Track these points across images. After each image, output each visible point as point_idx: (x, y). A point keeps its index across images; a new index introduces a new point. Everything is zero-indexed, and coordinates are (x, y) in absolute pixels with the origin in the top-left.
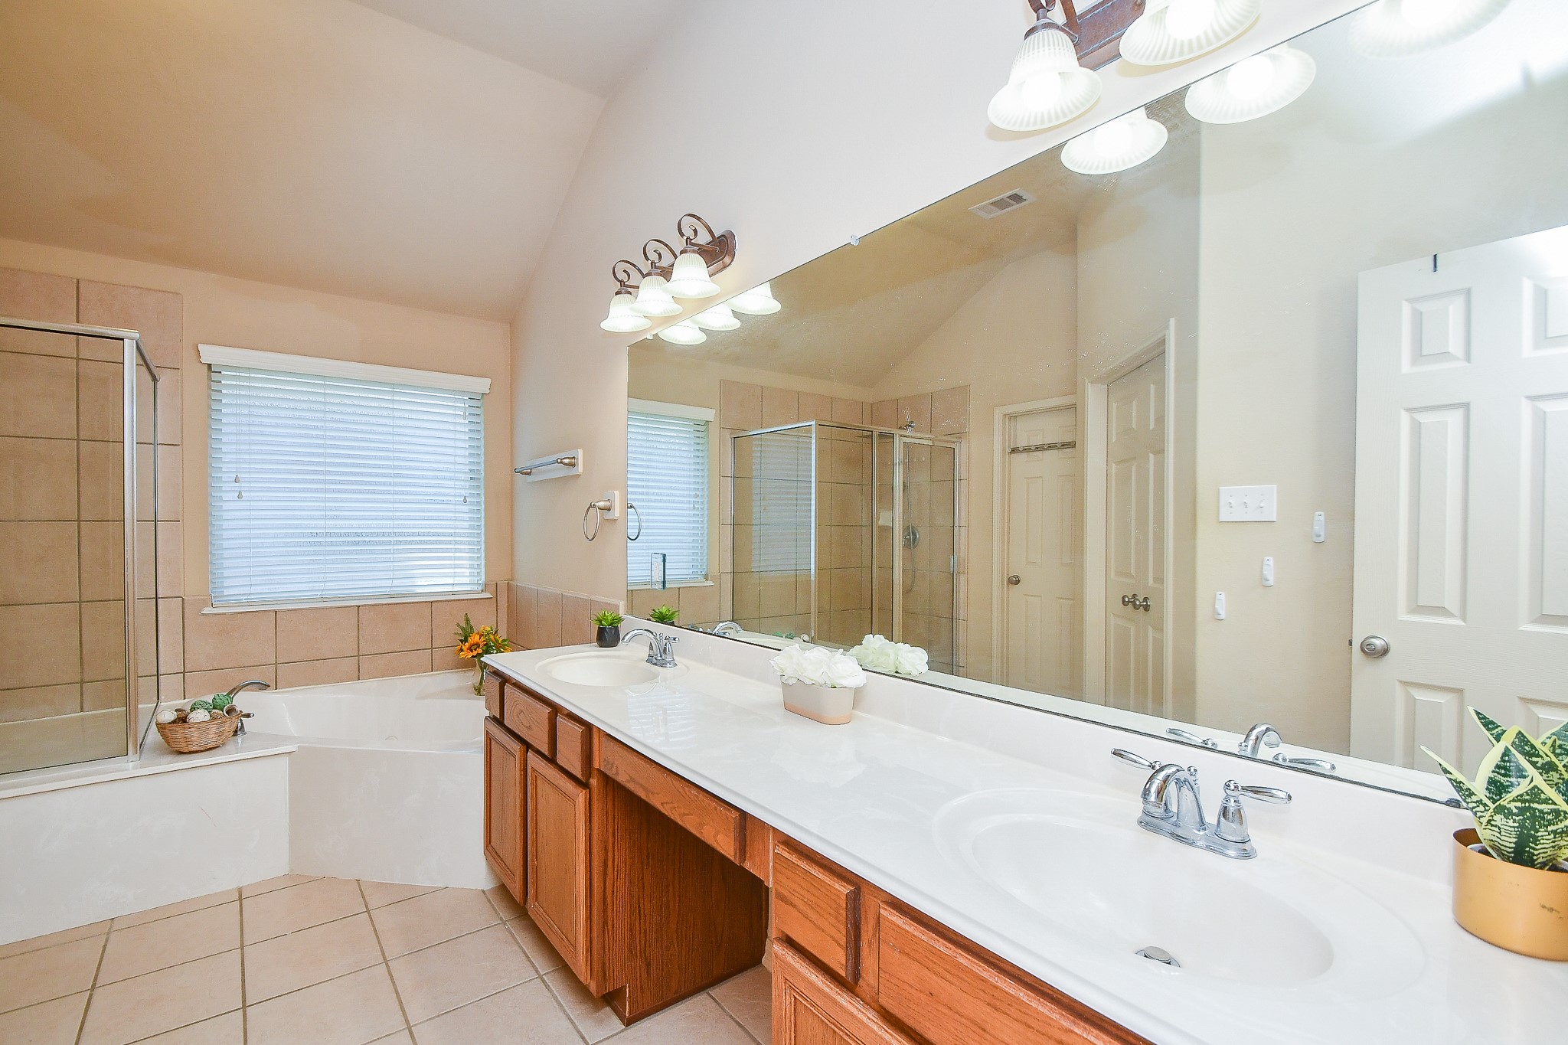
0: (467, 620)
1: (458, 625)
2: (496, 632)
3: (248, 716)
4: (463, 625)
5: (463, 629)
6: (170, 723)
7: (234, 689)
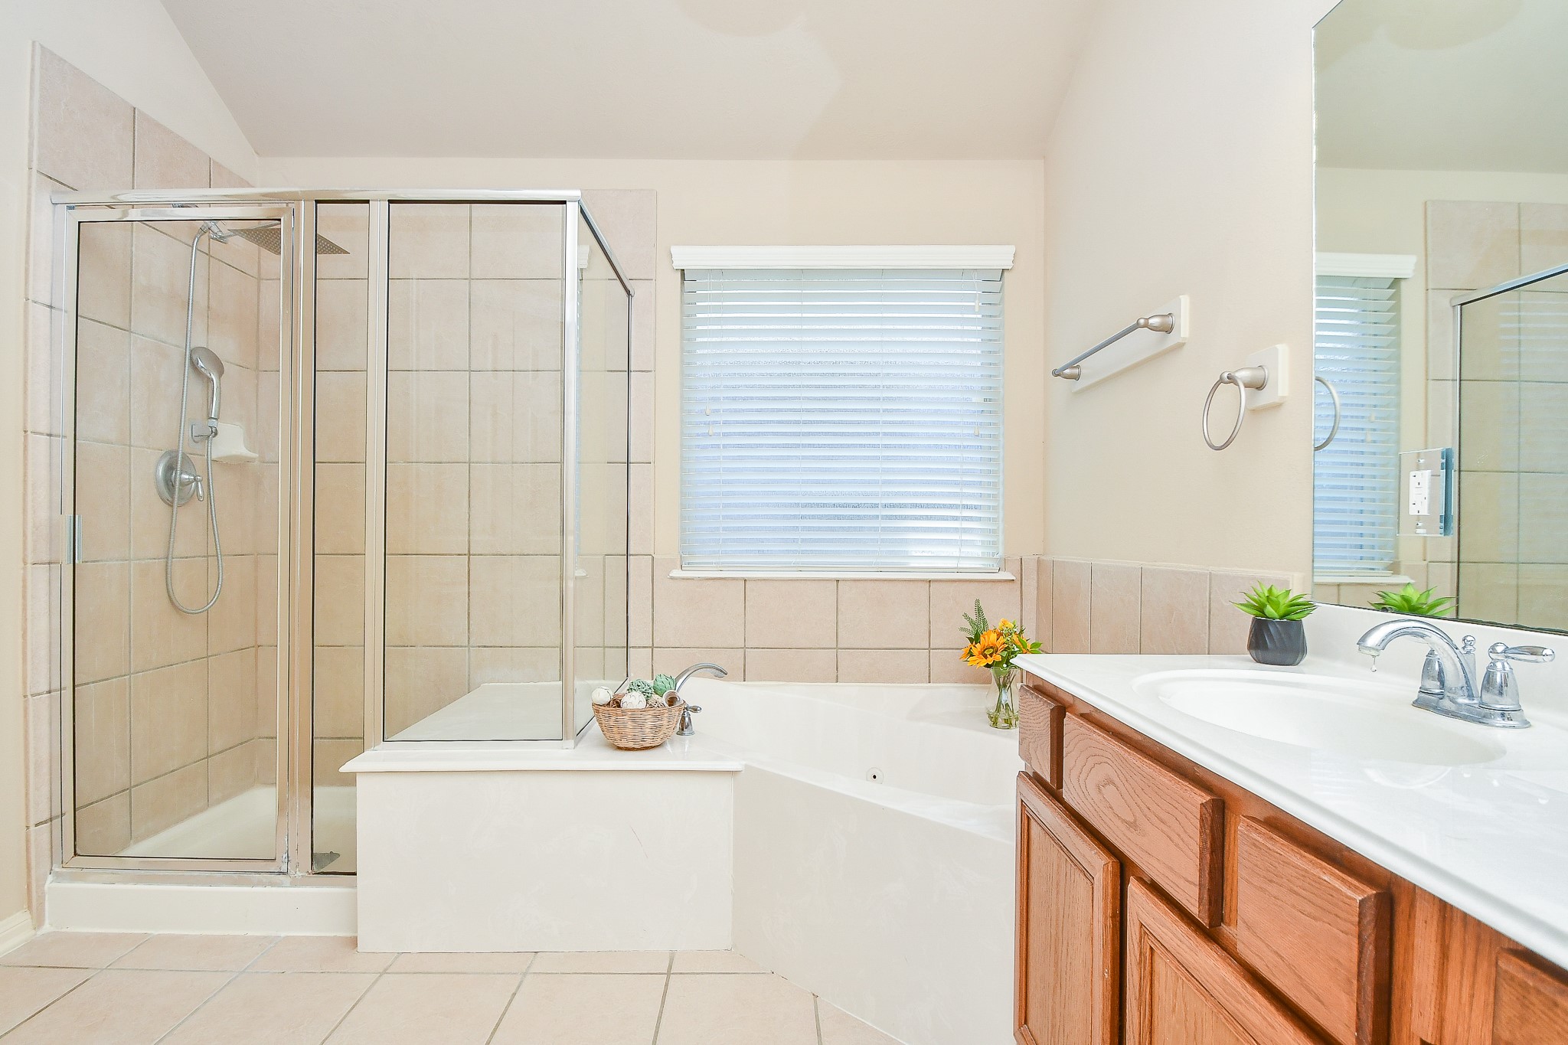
0: (979, 610)
1: (966, 616)
2: (1022, 631)
3: (695, 710)
4: (974, 618)
5: (971, 622)
6: (604, 705)
7: (687, 670)
